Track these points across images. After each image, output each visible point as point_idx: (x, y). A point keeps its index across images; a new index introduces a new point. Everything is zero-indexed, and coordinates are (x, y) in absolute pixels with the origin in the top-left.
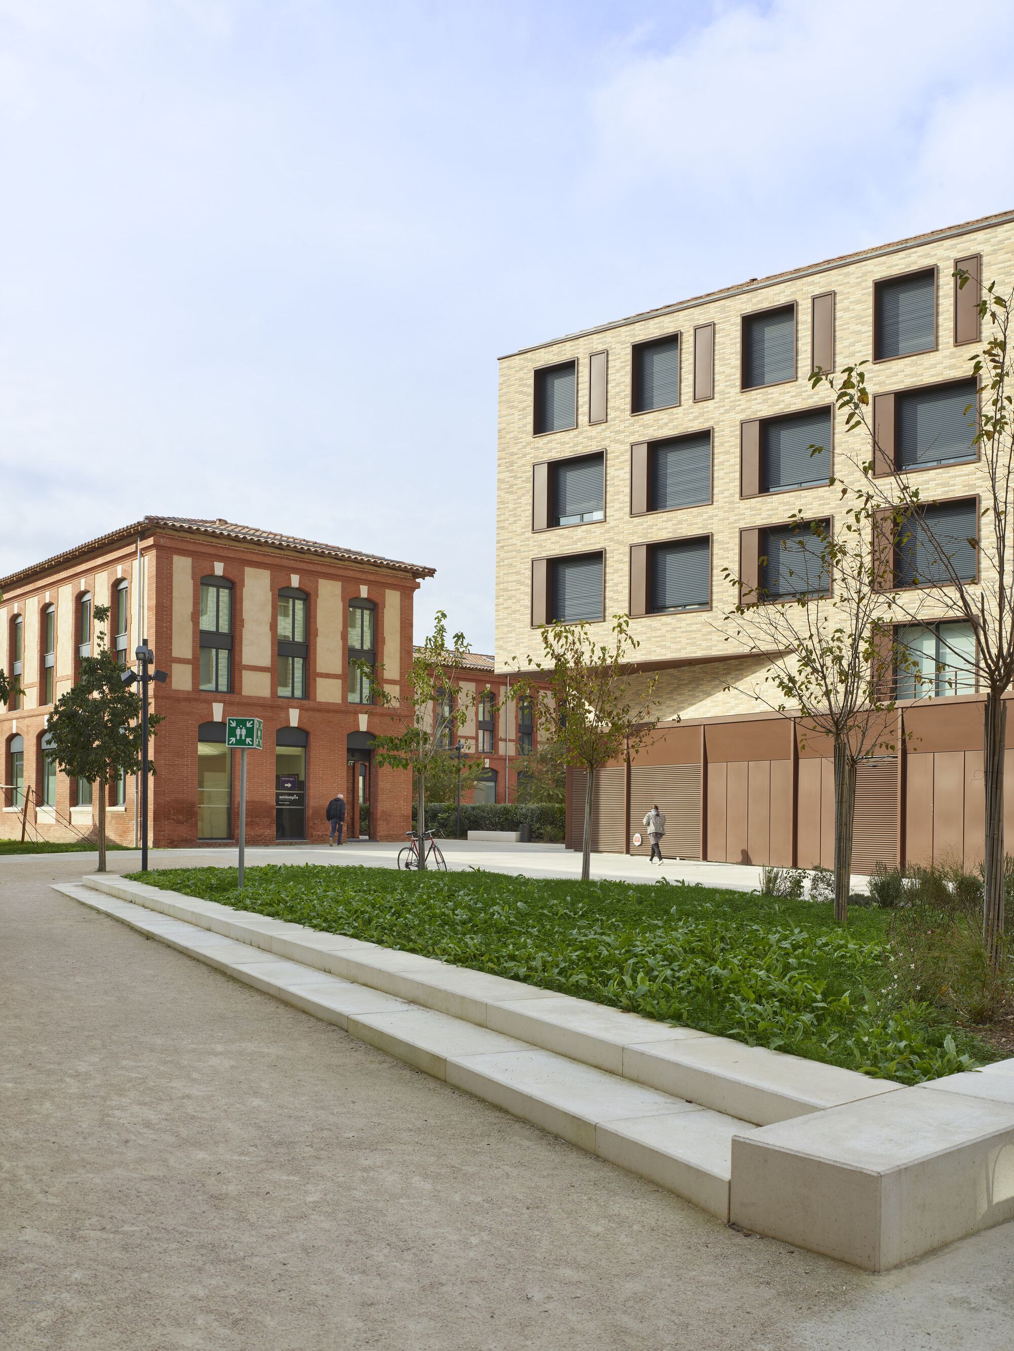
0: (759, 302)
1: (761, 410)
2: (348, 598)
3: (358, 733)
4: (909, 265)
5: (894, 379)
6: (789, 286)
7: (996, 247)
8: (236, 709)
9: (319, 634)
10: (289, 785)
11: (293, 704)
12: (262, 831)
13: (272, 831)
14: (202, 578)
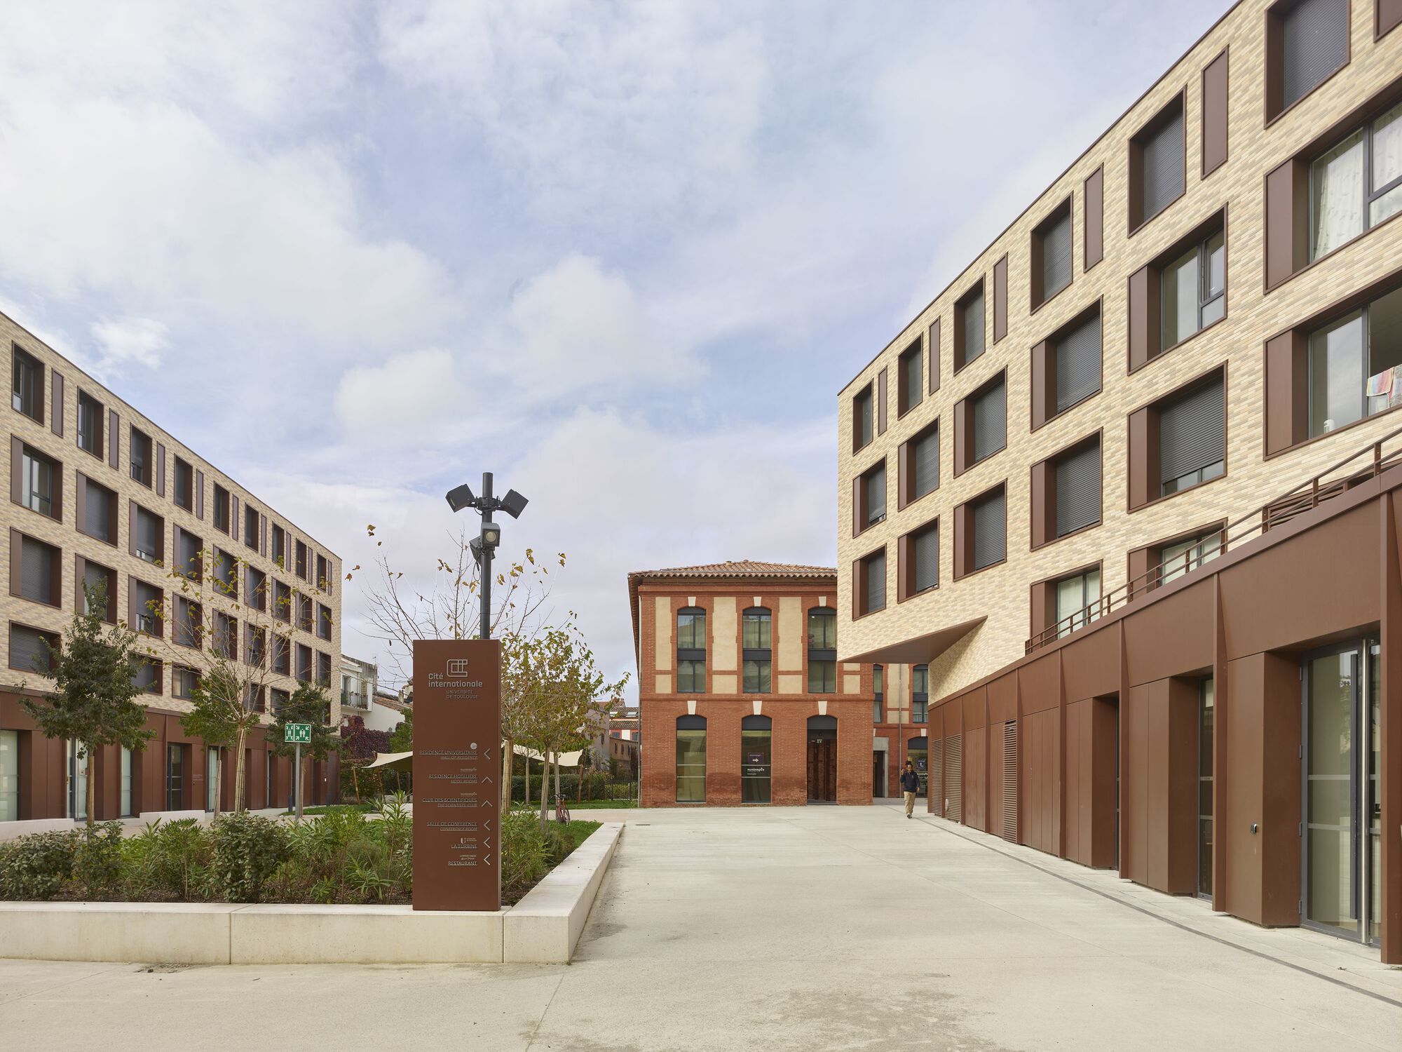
0: (965, 285)
1: (966, 389)
2: (808, 608)
3: (818, 717)
4: (1054, 202)
5: (1045, 325)
6: (981, 260)
7: (1114, 150)
8: (707, 705)
9: (781, 640)
10: (757, 760)
11: (755, 697)
12: (729, 796)
13: (739, 796)
14: (678, 610)
